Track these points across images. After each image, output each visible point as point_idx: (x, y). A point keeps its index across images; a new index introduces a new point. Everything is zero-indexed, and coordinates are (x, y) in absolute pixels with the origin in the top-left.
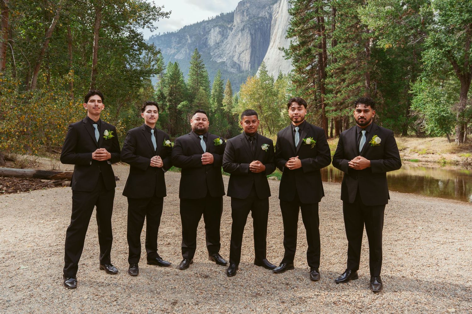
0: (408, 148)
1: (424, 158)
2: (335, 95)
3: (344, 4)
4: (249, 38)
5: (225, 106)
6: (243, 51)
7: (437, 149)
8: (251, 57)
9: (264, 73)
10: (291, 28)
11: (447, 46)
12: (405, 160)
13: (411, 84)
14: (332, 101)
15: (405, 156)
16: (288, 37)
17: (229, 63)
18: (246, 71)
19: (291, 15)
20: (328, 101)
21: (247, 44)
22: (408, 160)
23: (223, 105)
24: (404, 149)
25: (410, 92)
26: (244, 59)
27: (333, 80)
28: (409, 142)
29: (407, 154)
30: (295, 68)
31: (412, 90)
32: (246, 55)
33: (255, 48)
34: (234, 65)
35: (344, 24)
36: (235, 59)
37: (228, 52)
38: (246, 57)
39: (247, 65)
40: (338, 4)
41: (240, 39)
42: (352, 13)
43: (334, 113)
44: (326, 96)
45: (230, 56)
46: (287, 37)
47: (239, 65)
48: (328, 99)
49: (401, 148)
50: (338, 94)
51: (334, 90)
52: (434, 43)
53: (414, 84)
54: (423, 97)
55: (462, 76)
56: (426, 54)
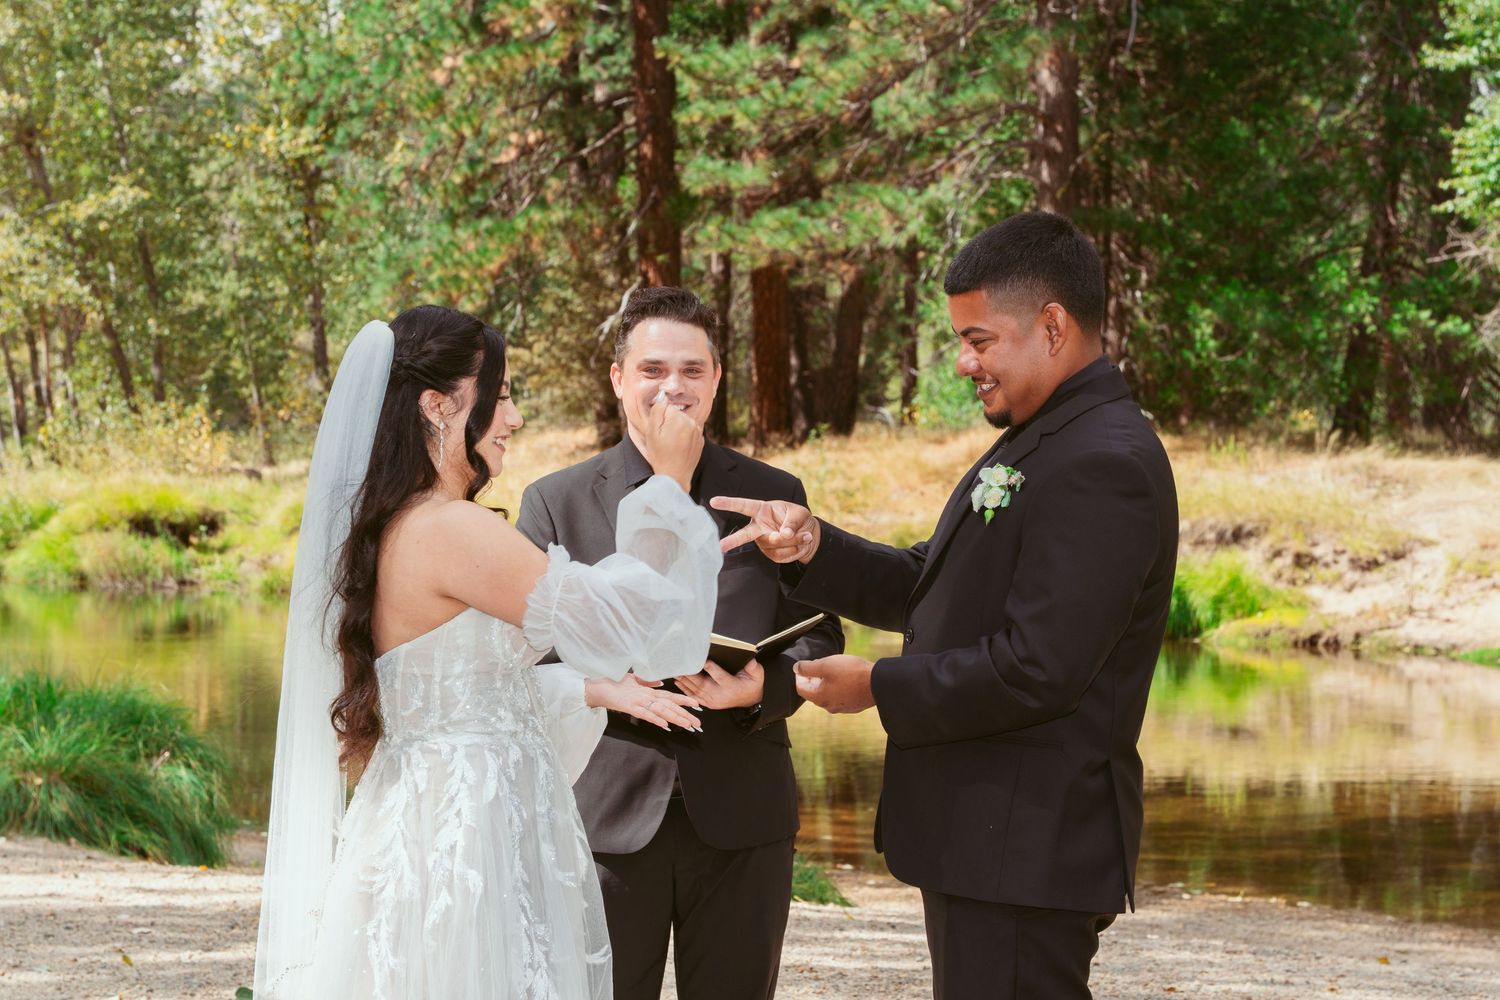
0: (1427, 544)
2: (780, 56)
12: (1417, 650)
14: (755, 106)
15: (1411, 611)
20: (722, 109)
22: (1438, 651)
24: (1397, 556)
25: (1434, 58)
28: (1425, 496)
29: (1422, 601)
31: (1460, 41)
43: (768, 218)
44: (693, 59)
48: (716, 88)
49: (1368, 547)
50: (805, 44)
51: (765, 9)
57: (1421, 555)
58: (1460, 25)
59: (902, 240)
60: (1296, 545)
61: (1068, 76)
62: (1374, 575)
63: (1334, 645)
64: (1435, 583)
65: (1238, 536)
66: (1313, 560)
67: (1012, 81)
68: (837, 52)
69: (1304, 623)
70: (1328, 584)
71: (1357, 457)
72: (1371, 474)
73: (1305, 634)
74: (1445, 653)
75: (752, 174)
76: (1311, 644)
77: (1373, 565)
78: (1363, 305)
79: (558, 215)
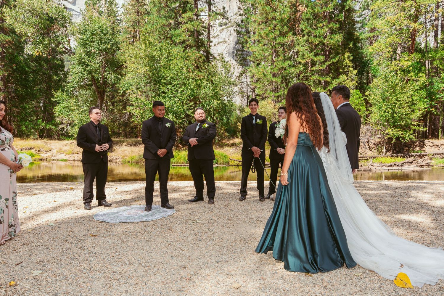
1: (71, 158)
11: (91, 66)
12: (54, 160)
13: (54, 92)
24: (50, 150)
25: (52, 99)
28: (52, 144)
29: (54, 155)
31: (56, 98)
49: (47, 150)
52: (81, 61)
53: (56, 92)
54: (66, 105)
55: (99, 92)
56: (73, 68)
57: (53, 150)
58: (55, 96)
60: (38, 149)
61: (5, 98)
62: (48, 152)
63: (44, 160)
64: (55, 153)
65: (31, 149)
66: (40, 151)
69: (40, 158)
70: (42, 153)
71: (43, 140)
72: (45, 142)
73: (40, 159)
74: (57, 160)
76: (41, 160)
77: (47, 151)
78: (44, 124)
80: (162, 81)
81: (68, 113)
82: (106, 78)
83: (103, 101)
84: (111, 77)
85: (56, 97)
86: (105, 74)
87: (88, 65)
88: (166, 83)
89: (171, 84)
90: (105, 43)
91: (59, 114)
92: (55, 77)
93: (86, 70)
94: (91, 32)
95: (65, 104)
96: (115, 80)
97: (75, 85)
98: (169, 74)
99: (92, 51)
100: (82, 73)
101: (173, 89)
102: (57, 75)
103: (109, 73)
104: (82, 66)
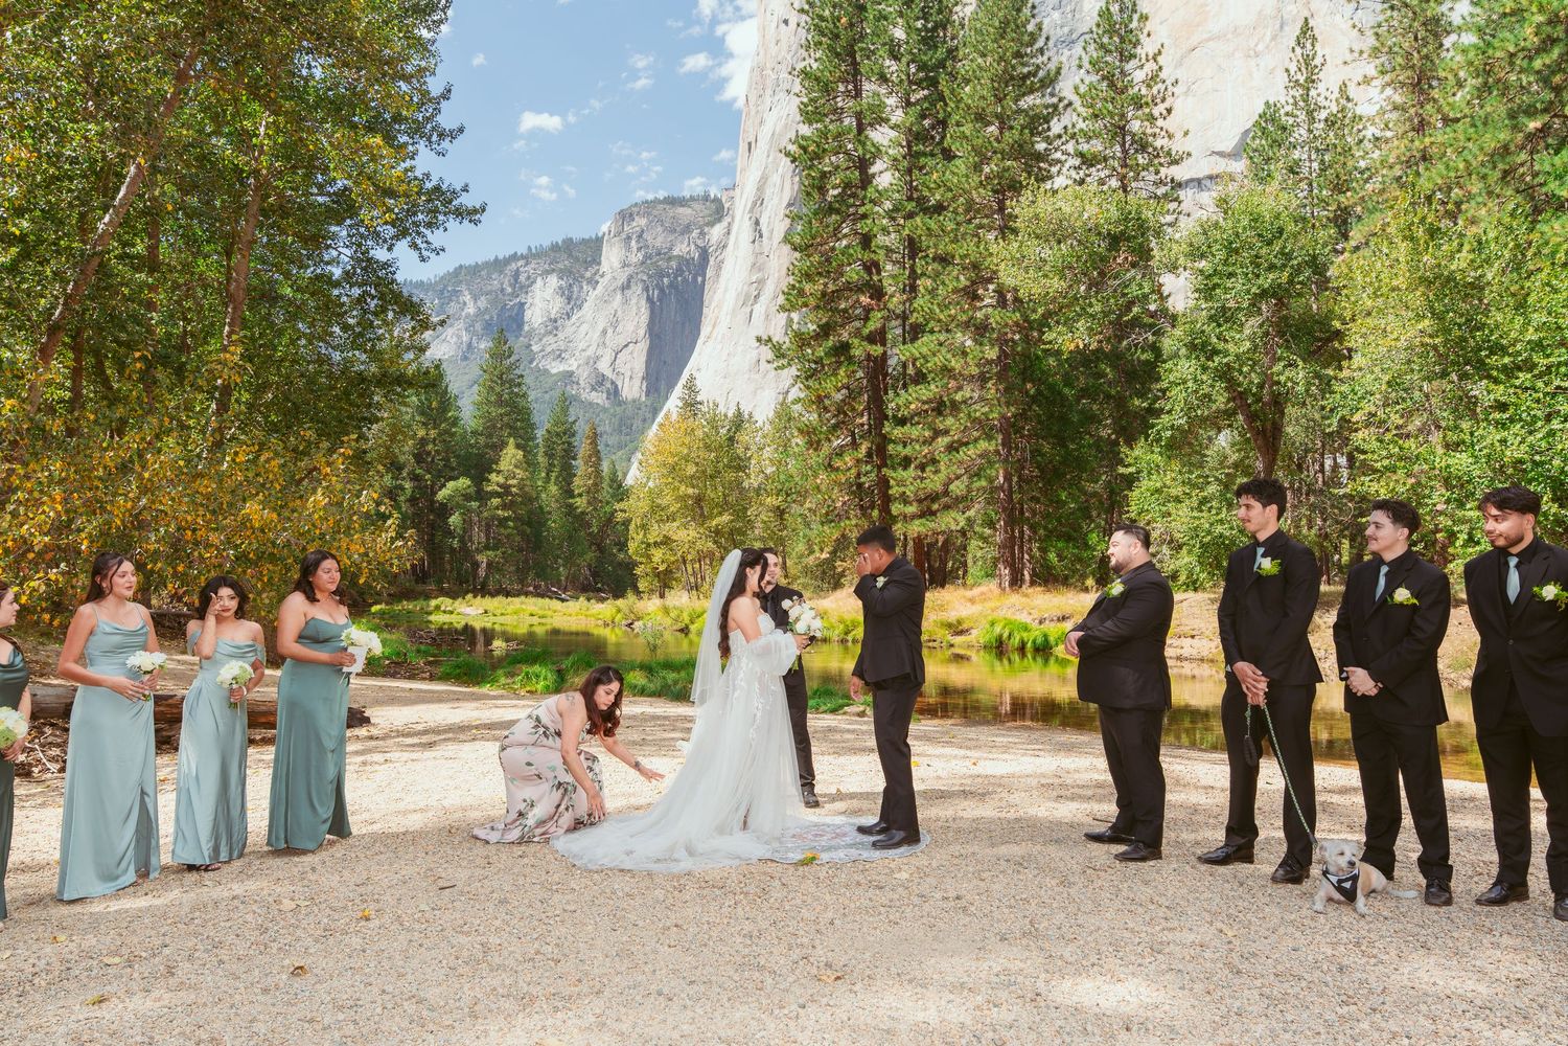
2: (920, 474)
3: (943, 231)
4: (643, 310)
5: (580, 495)
6: (626, 346)
7: (1202, 625)
8: (648, 362)
9: (691, 405)
10: (793, 286)
11: (1226, 354)
13: (1124, 449)
14: (913, 488)
16: (788, 307)
17: (584, 375)
18: (634, 401)
19: (795, 249)
20: (902, 489)
21: (637, 327)
23: (576, 492)
25: (1121, 470)
26: (628, 366)
27: (915, 432)
30: (802, 395)
31: (1126, 466)
32: (635, 355)
33: (659, 337)
34: (600, 381)
35: (943, 283)
36: (604, 366)
37: (582, 345)
38: (635, 362)
39: (637, 382)
40: (928, 229)
41: (619, 313)
42: (966, 256)
43: (917, 522)
44: (894, 475)
45: (589, 357)
46: (782, 308)
47: (613, 383)
48: (901, 483)
50: (928, 469)
51: (916, 459)
52: (1192, 343)
53: (1132, 449)
54: (1158, 485)
55: (1260, 433)
56: (1171, 371)
58: (1129, 460)
59: (959, 528)
61: (1008, 478)
67: (991, 481)
68: (936, 472)
75: (912, 509)
79: (854, 522)
80: (1493, 360)
81: (1164, 509)
82: (1278, 383)
83: (1274, 460)
84: (1296, 375)
85: (1132, 461)
86: (1275, 369)
87: (1216, 352)
88: (1505, 369)
89: (1529, 366)
90: (1272, 267)
91: (1139, 514)
92: (1137, 402)
93: (1208, 368)
94: (1225, 247)
95: (1155, 482)
96: (1309, 384)
97: (1180, 421)
98: (1519, 331)
99: (1232, 304)
100: (1196, 381)
101: (1540, 384)
102: (1142, 395)
103: (1291, 365)
104: (1197, 358)
